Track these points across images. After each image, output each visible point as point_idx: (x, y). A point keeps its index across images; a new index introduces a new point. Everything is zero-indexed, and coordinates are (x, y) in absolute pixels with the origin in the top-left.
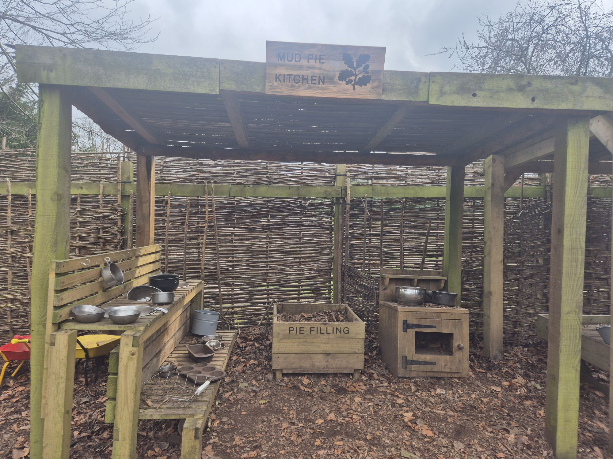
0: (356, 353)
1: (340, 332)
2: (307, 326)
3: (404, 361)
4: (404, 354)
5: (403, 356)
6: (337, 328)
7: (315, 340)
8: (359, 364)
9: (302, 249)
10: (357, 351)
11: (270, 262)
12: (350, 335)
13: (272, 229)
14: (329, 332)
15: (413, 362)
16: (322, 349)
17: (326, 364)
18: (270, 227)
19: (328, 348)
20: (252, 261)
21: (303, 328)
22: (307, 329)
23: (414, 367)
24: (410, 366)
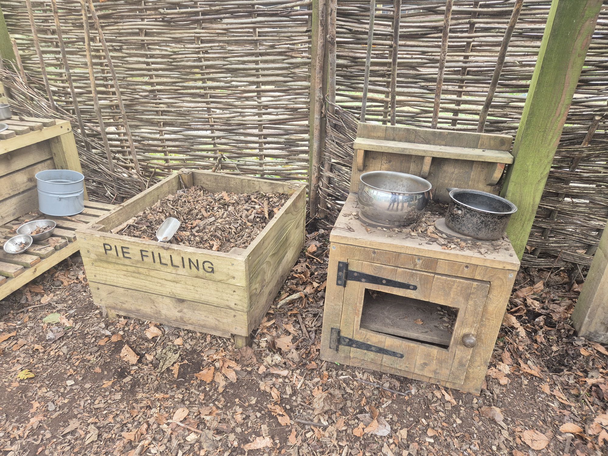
0: (231, 308)
1: (198, 268)
2: (133, 247)
3: (335, 336)
4: (336, 325)
5: (332, 329)
6: (190, 260)
7: (153, 273)
8: (239, 328)
9: (261, 65)
10: (232, 305)
11: (210, 88)
12: (217, 276)
13: (204, 21)
14: (175, 263)
15: (351, 343)
16: (169, 290)
17: (179, 315)
18: (201, 17)
19: (179, 290)
20: (180, 84)
21: (128, 248)
22: (134, 252)
23: (354, 352)
24: (347, 347)
